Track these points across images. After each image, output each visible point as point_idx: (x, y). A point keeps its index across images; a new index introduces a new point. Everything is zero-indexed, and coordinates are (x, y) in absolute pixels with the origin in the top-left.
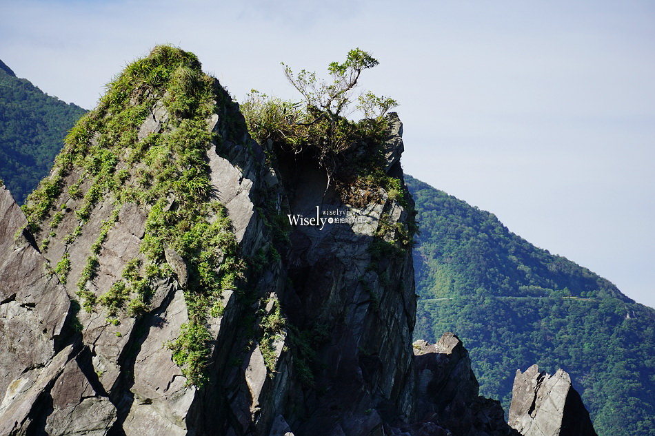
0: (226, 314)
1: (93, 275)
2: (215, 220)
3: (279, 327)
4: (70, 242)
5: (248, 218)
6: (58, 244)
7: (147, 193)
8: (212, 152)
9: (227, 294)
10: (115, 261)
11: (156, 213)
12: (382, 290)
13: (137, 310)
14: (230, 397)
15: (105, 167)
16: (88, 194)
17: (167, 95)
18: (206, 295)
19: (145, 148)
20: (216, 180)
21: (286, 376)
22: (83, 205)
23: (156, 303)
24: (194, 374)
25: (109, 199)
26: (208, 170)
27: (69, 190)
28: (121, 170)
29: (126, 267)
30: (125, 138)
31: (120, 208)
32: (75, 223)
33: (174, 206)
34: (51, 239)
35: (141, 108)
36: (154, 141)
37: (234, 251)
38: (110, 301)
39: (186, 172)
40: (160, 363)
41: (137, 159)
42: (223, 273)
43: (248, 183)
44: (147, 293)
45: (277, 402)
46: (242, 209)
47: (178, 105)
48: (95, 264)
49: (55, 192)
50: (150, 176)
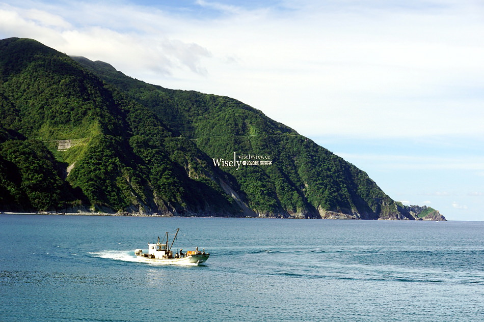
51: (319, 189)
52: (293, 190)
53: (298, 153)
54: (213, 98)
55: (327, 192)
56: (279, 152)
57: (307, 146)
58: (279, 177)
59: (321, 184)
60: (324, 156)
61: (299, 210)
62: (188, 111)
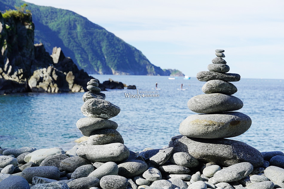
3: (6, 44)
21: (7, 51)
51: (112, 59)
52: (98, 60)
53: (103, 40)
54: (61, 10)
55: (116, 61)
56: (92, 39)
57: (108, 37)
58: (91, 53)
59: (114, 57)
60: (116, 42)
61: (100, 70)
62: (47, 17)
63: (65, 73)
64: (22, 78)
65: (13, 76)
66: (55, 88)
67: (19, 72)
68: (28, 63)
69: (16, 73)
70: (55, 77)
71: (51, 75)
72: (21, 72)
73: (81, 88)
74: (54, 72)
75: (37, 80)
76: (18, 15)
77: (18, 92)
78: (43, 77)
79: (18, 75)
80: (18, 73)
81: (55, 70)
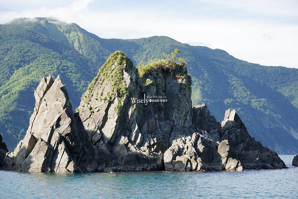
0: (124, 101)
1: (102, 95)
2: (123, 84)
4: (99, 89)
5: (129, 83)
6: (96, 89)
7: (112, 79)
8: (124, 71)
9: (125, 97)
10: (106, 92)
11: (113, 83)
12: (181, 96)
13: (109, 101)
14: (125, 117)
15: (105, 75)
16: (102, 80)
17: (117, 61)
18: (121, 98)
19: (112, 71)
20: (124, 76)
21: (136, 112)
22: (101, 82)
23: (112, 100)
24: (118, 113)
25: (106, 81)
26: (123, 74)
27: (99, 79)
28: (108, 75)
29: (107, 93)
30: (109, 69)
31: (107, 82)
32: (100, 85)
33: (116, 81)
34: (95, 89)
35: (112, 63)
36: (114, 69)
37: (126, 89)
38: (104, 99)
39: (119, 75)
40: (112, 111)
41: (111, 73)
42: (124, 94)
43: (130, 76)
44: (111, 98)
45: (134, 118)
46: (128, 81)
47: (119, 62)
48: (102, 93)
49: (97, 80)
50: (112, 76)
62: (275, 80)
63: (218, 142)
64: (155, 151)
65: (142, 148)
66: (197, 164)
67: (152, 143)
68: (166, 129)
69: (147, 144)
70: (201, 147)
71: (195, 145)
72: (154, 142)
73: (238, 163)
74: (200, 141)
75: (173, 152)
76: (167, 66)
77: (144, 170)
78: (183, 149)
79: (150, 147)
80: (150, 143)
81: (202, 139)
